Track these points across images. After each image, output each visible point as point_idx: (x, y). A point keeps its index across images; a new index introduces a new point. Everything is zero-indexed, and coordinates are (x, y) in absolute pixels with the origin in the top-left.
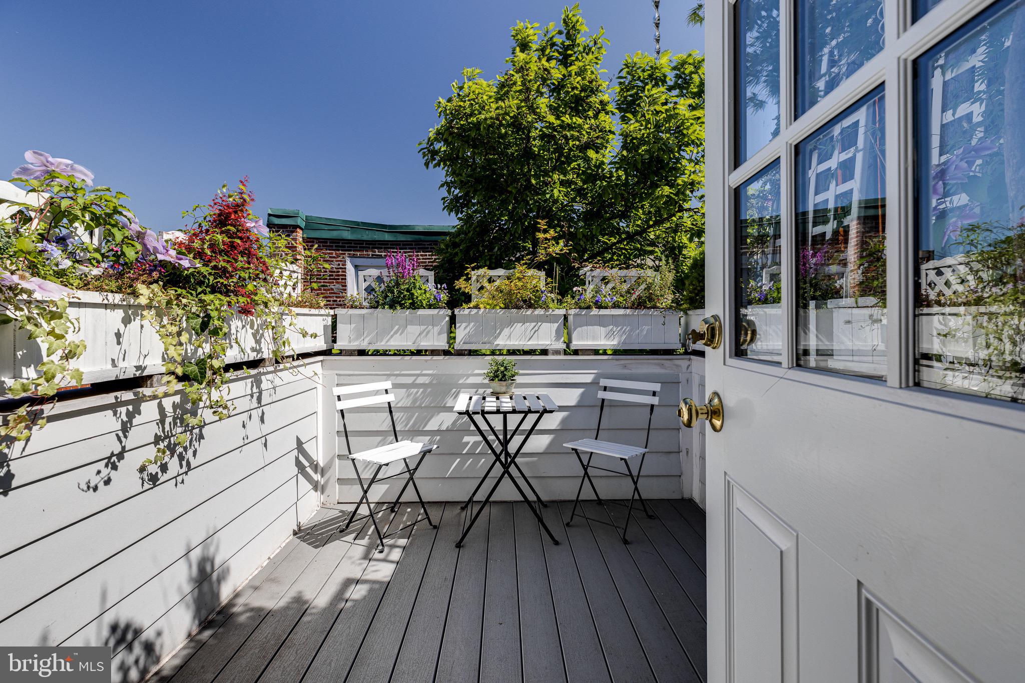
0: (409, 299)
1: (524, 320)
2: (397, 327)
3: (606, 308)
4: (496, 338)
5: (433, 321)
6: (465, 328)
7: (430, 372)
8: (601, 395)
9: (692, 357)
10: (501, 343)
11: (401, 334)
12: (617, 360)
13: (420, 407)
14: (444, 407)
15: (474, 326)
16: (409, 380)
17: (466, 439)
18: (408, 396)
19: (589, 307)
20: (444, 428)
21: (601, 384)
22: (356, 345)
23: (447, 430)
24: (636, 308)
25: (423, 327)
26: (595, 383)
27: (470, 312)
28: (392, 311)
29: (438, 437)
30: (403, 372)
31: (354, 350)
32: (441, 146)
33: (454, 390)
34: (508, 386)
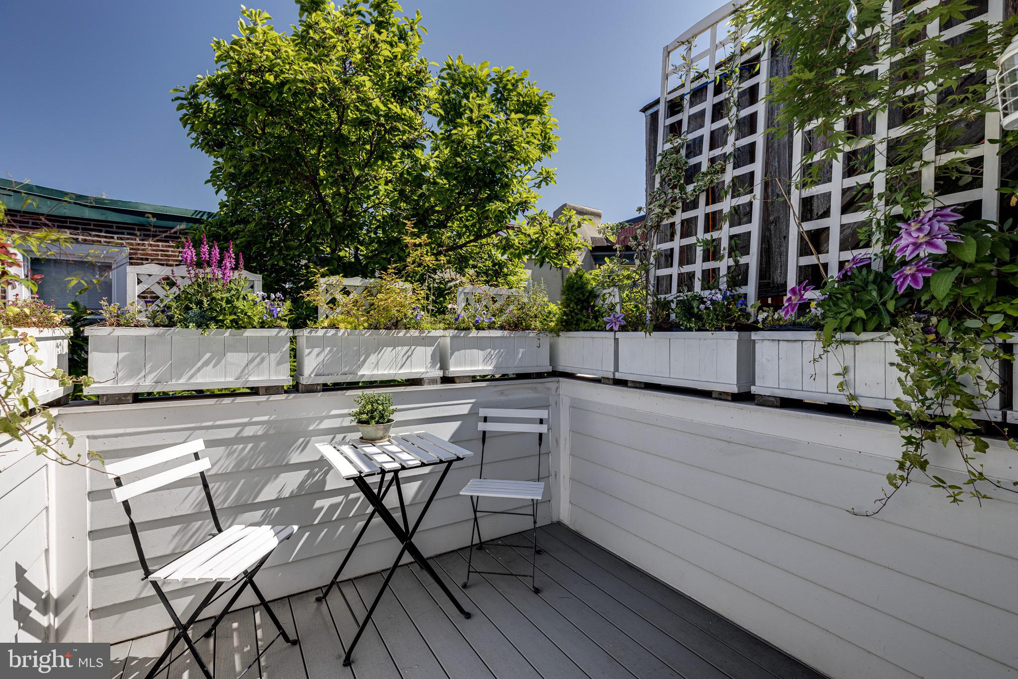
0: (231, 314)
1: (394, 344)
2: (208, 355)
3: (484, 329)
4: (360, 367)
5: (269, 346)
6: (318, 355)
7: (266, 418)
8: (482, 426)
9: (561, 379)
10: (366, 373)
11: (214, 366)
12: (495, 386)
13: (249, 470)
14: (287, 465)
15: (330, 351)
16: (231, 433)
17: (318, 504)
18: (229, 455)
19: (468, 329)
20: (286, 494)
21: (480, 415)
22: (128, 386)
23: (292, 496)
24: (513, 330)
25: (251, 355)
26: (473, 413)
27: (326, 333)
28: (200, 330)
29: (277, 509)
30: (218, 423)
31: (126, 395)
32: (209, 103)
33: (301, 440)
34: (387, 430)
